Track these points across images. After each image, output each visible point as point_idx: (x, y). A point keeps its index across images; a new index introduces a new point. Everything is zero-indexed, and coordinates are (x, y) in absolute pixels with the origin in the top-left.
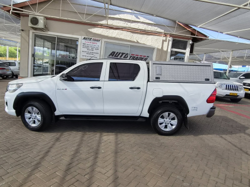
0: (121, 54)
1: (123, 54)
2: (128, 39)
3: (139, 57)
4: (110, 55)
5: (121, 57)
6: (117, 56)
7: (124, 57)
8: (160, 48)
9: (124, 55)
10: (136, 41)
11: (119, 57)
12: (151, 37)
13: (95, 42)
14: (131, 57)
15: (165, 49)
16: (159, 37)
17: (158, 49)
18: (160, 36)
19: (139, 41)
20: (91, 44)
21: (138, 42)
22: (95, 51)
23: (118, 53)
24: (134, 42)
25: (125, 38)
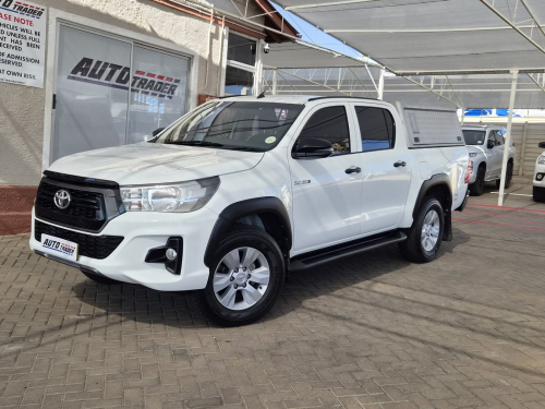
0: (108, 70)
1: (115, 67)
2: (129, 19)
3: (157, 80)
4: (74, 72)
5: (108, 78)
6: (99, 76)
7: (119, 80)
8: (206, 55)
9: (118, 72)
10: (149, 29)
11: (103, 79)
12: (184, 20)
13: (25, 17)
14: (135, 78)
15: (216, 61)
16: (201, 22)
17: (201, 58)
18: (204, 20)
19: (156, 30)
20: (12, 23)
21: (153, 34)
22: (26, 52)
23: (99, 63)
24: (143, 31)
25: (120, 16)
